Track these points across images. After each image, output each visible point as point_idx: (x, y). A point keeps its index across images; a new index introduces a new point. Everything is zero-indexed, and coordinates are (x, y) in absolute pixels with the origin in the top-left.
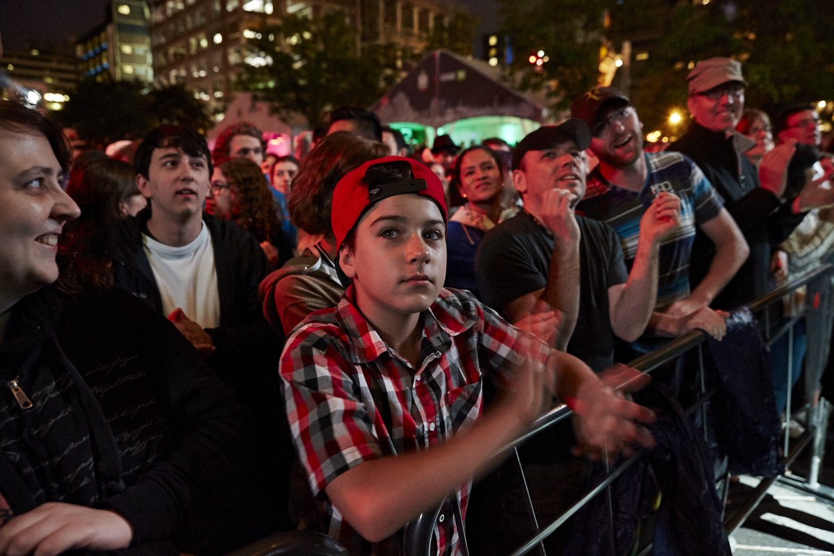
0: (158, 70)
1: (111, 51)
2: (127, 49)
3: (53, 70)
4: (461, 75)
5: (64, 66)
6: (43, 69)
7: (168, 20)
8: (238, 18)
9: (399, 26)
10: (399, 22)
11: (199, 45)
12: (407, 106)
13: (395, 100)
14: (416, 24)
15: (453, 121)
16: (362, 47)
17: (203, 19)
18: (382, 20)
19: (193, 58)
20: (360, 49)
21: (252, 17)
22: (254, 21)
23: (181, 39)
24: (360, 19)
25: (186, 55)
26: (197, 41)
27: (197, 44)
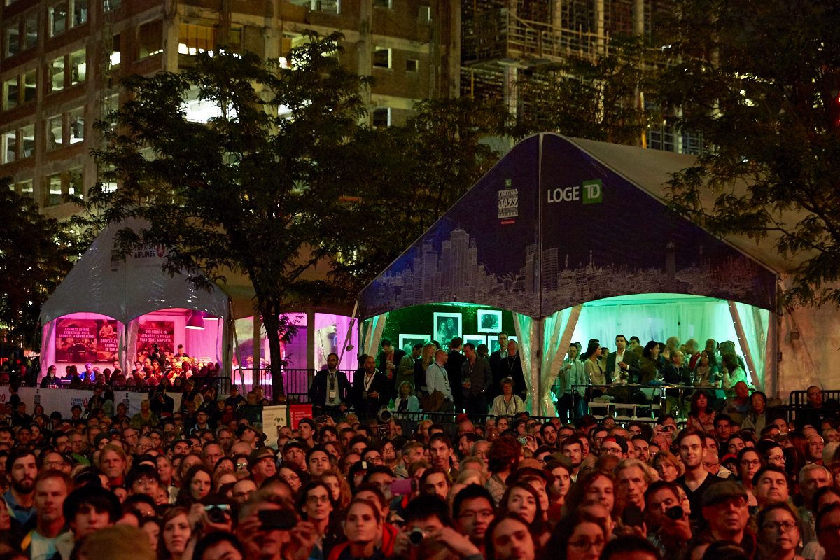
4: (593, 191)
8: (163, 11)
9: (558, 22)
10: (558, 14)
11: (70, 70)
12: (474, 260)
13: (446, 245)
14: (601, 16)
15: (576, 301)
16: (462, 78)
17: (83, 13)
18: (514, 12)
19: (53, 101)
20: (458, 81)
21: (195, 9)
22: (198, 17)
23: (29, 59)
24: (459, 11)
25: (40, 95)
26: (66, 61)
27: (66, 70)
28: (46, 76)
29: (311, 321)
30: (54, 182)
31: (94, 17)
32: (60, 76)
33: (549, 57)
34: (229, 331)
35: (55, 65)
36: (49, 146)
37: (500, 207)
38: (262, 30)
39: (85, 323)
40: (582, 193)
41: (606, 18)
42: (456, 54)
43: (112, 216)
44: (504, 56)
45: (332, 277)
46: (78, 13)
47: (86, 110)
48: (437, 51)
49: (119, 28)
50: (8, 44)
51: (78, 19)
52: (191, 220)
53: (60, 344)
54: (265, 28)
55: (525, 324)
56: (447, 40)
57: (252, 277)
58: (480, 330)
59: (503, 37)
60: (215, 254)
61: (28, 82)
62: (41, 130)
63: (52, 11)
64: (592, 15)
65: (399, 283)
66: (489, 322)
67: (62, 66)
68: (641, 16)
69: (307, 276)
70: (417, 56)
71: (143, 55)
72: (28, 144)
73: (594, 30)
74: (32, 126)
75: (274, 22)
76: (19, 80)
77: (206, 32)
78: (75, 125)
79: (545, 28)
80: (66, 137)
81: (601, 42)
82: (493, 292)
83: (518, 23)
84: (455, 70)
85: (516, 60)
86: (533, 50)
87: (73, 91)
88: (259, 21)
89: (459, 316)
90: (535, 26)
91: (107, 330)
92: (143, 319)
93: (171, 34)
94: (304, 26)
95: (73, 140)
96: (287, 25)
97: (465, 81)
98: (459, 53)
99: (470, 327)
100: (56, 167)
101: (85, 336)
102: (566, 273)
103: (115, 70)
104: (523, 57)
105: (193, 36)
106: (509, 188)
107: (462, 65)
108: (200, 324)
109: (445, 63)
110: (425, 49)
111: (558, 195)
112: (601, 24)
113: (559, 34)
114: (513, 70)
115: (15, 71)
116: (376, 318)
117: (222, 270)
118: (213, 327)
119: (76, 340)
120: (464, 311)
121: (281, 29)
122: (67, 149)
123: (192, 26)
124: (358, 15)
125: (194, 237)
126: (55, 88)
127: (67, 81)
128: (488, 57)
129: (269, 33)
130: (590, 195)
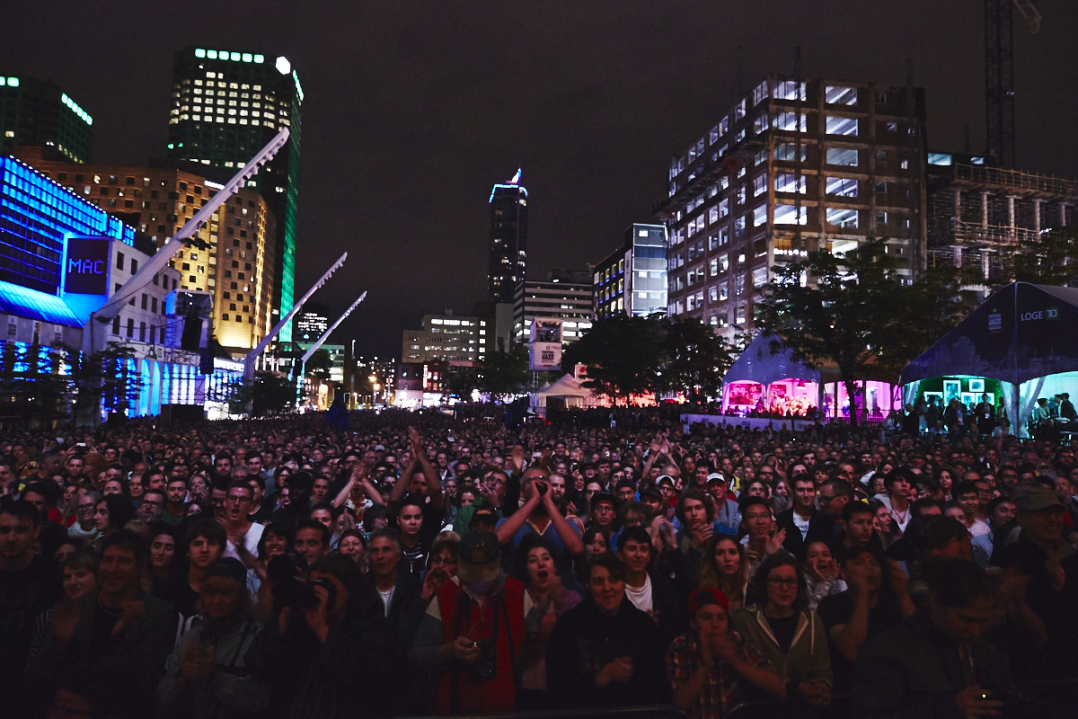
0: (673, 296)
1: (627, 277)
2: (643, 274)
3: (571, 297)
4: (1052, 313)
5: (581, 292)
6: (561, 297)
7: (688, 242)
8: (766, 234)
9: (985, 222)
10: (986, 217)
11: (720, 266)
12: (973, 353)
13: (956, 345)
14: (1013, 216)
15: (1042, 374)
16: (928, 256)
17: (726, 238)
18: (958, 219)
19: (712, 281)
20: (925, 257)
21: (782, 232)
22: (784, 235)
23: (701, 261)
24: (925, 221)
25: (705, 278)
26: (718, 261)
27: (718, 265)
28: (708, 269)
29: (864, 384)
30: (712, 318)
31: (731, 239)
32: (715, 268)
33: (981, 241)
34: (821, 389)
35: (712, 263)
36: (710, 302)
37: (990, 324)
38: (817, 239)
39: (743, 385)
40: (1045, 314)
41: (1015, 217)
42: (924, 243)
43: (765, 334)
44: (954, 242)
45: (877, 362)
46: (723, 238)
47: (728, 284)
48: (914, 243)
49: (743, 244)
50: (689, 255)
51: (723, 241)
52: (806, 335)
53: (731, 396)
54: (819, 238)
55: (1007, 387)
56: (919, 237)
57: (839, 363)
58: (971, 389)
59: (953, 232)
60: (818, 351)
61: (699, 272)
62: (706, 294)
63: (710, 238)
64: (1007, 216)
65: (926, 365)
66: (976, 386)
67: (716, 263)
68: (1038, 214)
69: (870, 361)
70: (902, 246)
71: (756, 256)
72: (700, 301)
73: (1009, 224)
74: (702, 293)
75: (823, 235)
76: (695, 271)
77: (787, 242)
78: (722, 291)
79: (977, 226)
80: (718, 297)
81: (1013, 231)
82: (985, 370)
83: (962, 225)
84: (924, 252)
85: (960, 244)
86: (971, 238)
87: (721, 276)
88: (815, 235)
89: (958, 382)
90: (970, 225)
91: (754, 389)
92: (775, 383)
93: (771, 245)
94: (839, 236)
95: (722, 298)
96: (830, 236)
97: (930, 258)
98: (926, 243)
99: (965, 388)
100: (714, 312)
101: (743, 391)
102: (1035, 359)
103: (742, 264)
104: (965, 242)
105: (781, 244)
106: (995, 313)
107: (928, 249)
108: (803, 386)
109: (918, 248)
110: (906, 242)
111: (1028, 316)
112: (1013, 221)
113: (986, 228)
114: (959, 249)
115: (693, 267)
116: (912, 384)
117: (821, 360)
118: (812, 388)
119: (739, 393)
120: (962, 380)
121: (827, 238)
122: (719, 303)
123: (781, 240)
124: (868, 227)
125: (807, 343)
126: (712, 275)
127: (718, 271)
128: (944, 244)
129: (821, 240)
130: (1051, 315)
